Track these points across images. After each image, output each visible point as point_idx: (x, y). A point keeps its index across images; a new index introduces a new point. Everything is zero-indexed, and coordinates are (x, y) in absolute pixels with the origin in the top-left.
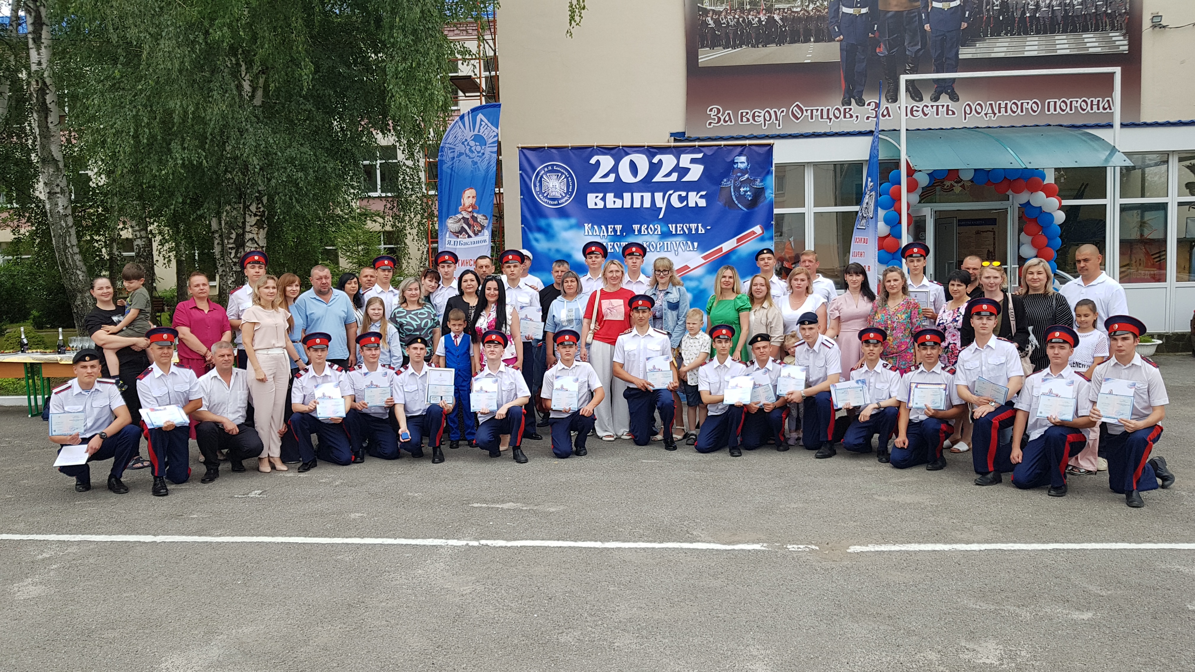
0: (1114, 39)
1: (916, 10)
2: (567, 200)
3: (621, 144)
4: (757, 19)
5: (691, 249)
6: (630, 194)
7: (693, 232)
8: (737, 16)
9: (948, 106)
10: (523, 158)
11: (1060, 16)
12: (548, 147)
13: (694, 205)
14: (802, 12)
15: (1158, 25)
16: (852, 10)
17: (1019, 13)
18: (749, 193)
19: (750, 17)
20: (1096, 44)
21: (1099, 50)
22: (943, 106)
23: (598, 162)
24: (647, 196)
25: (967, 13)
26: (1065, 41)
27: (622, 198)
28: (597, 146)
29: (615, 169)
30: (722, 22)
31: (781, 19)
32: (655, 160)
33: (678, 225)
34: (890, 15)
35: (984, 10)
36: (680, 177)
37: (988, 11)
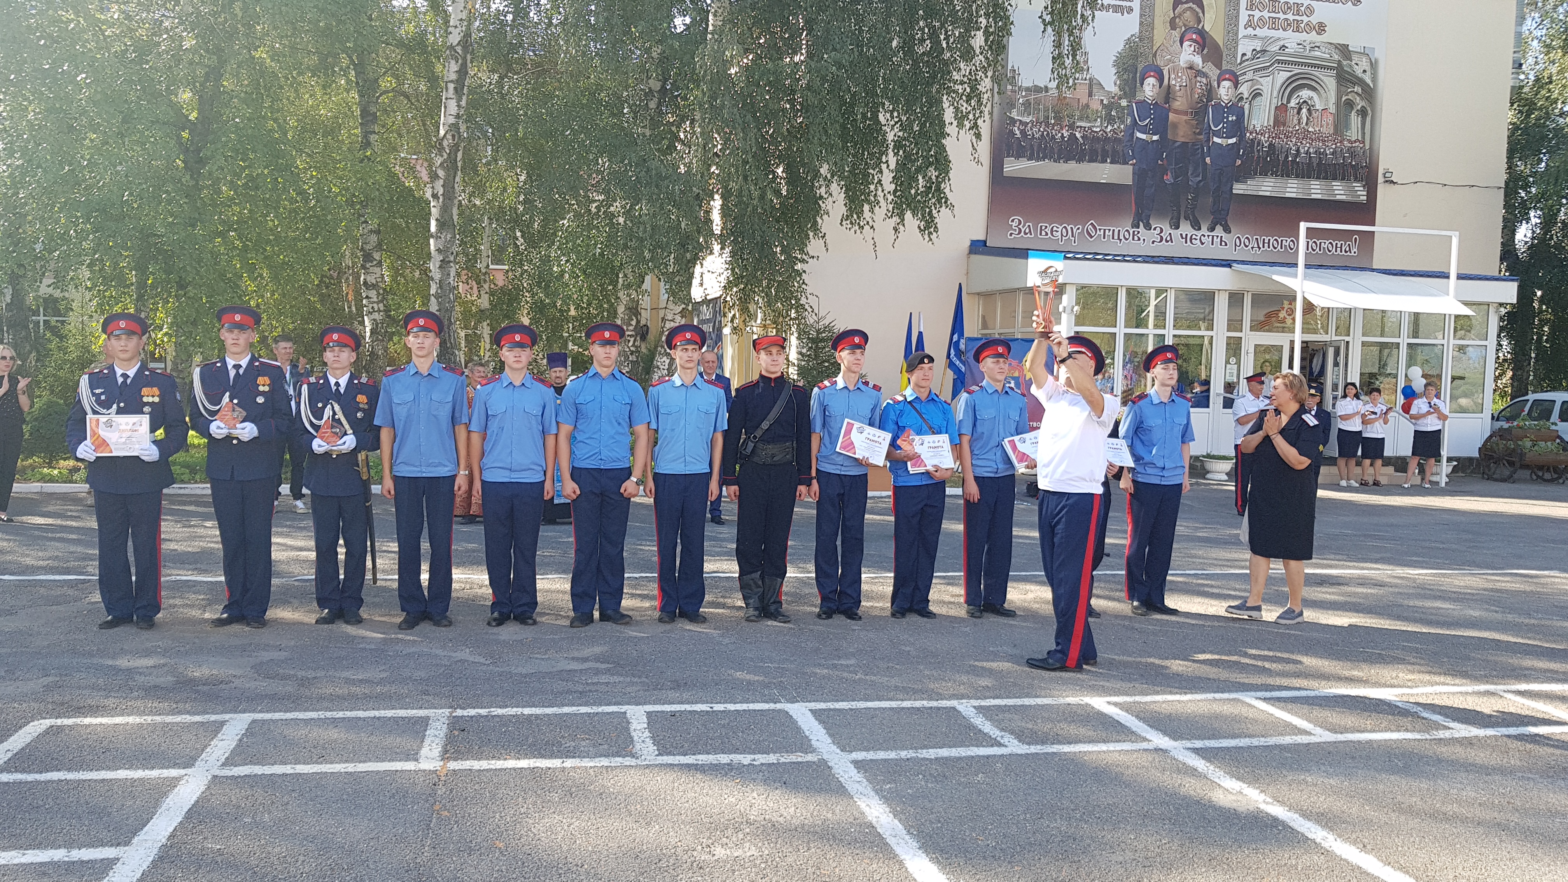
0: (1356, 189)
1: (1199, 143)
4: (1060, 134)
8: (1042, 129)
11: (1315, 162)
14: (1102, 132)
15: (1388, 180)
16: (1145, 136)
17: (1284, 156)
19: (1054, 132)
20: (1342, 192)
21: (1344, 197)
25: (1242, 151)
26: (1318, 187)
30: (1028, 133)
31: (1082, 137)
34: (1178, 144)
37: (1258, 151)
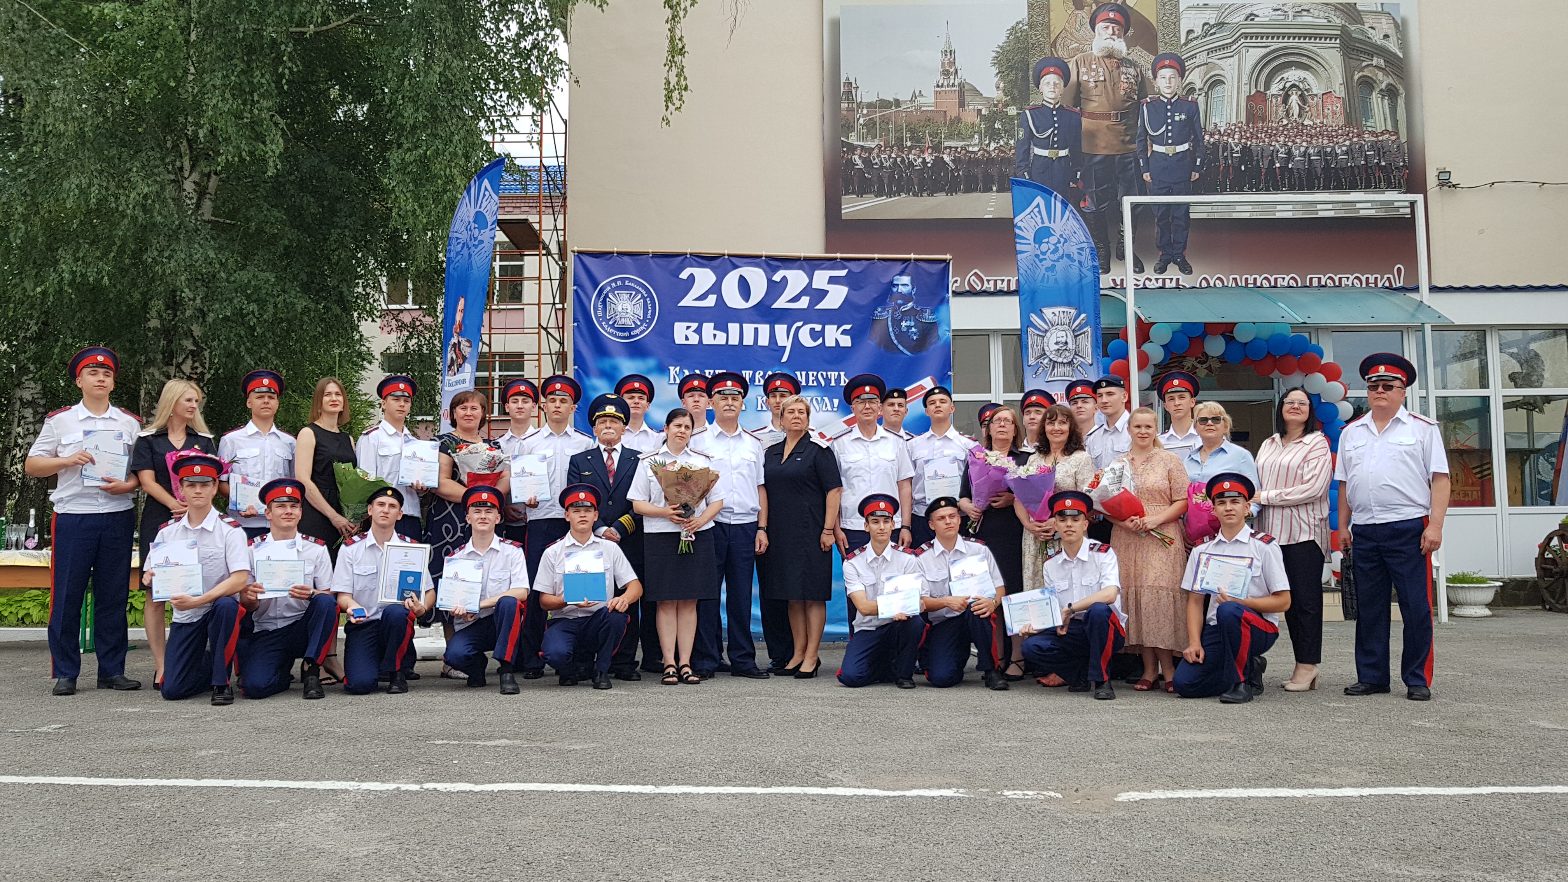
1: (1131, 155)
2: (644, 331)
3: (726, 252)
4: (920, 160)
5: (830, 409)
6: (738, 325)
7: (833, 384)
8: (893, 155)
9: (1178, 280)
10: (580, 266)
11: (1319, 167)
12: (619, 254)
13: (834, 345)
14: (981, 152)
15: (1445, 183)
16: (1047, 151)
17: (1266, 162)
18: (913, 329)
19: (911, 157)
20: (1368, 205)
21: (1372, 212)
22: (1171, 279)
23: (692, 277)
24: (764, 329)
25: (1199, 160)
26: (1328, 200)
27: (727, 332)
28: (691, 254)
29: (716, 289)
30: (874, 162)
31: (952, 161)
32: (777, 277)
33: (810, 373)
34: (1098, 158)
35: (1221, 158)
36: (813, 303)
37: (1226, 158)
